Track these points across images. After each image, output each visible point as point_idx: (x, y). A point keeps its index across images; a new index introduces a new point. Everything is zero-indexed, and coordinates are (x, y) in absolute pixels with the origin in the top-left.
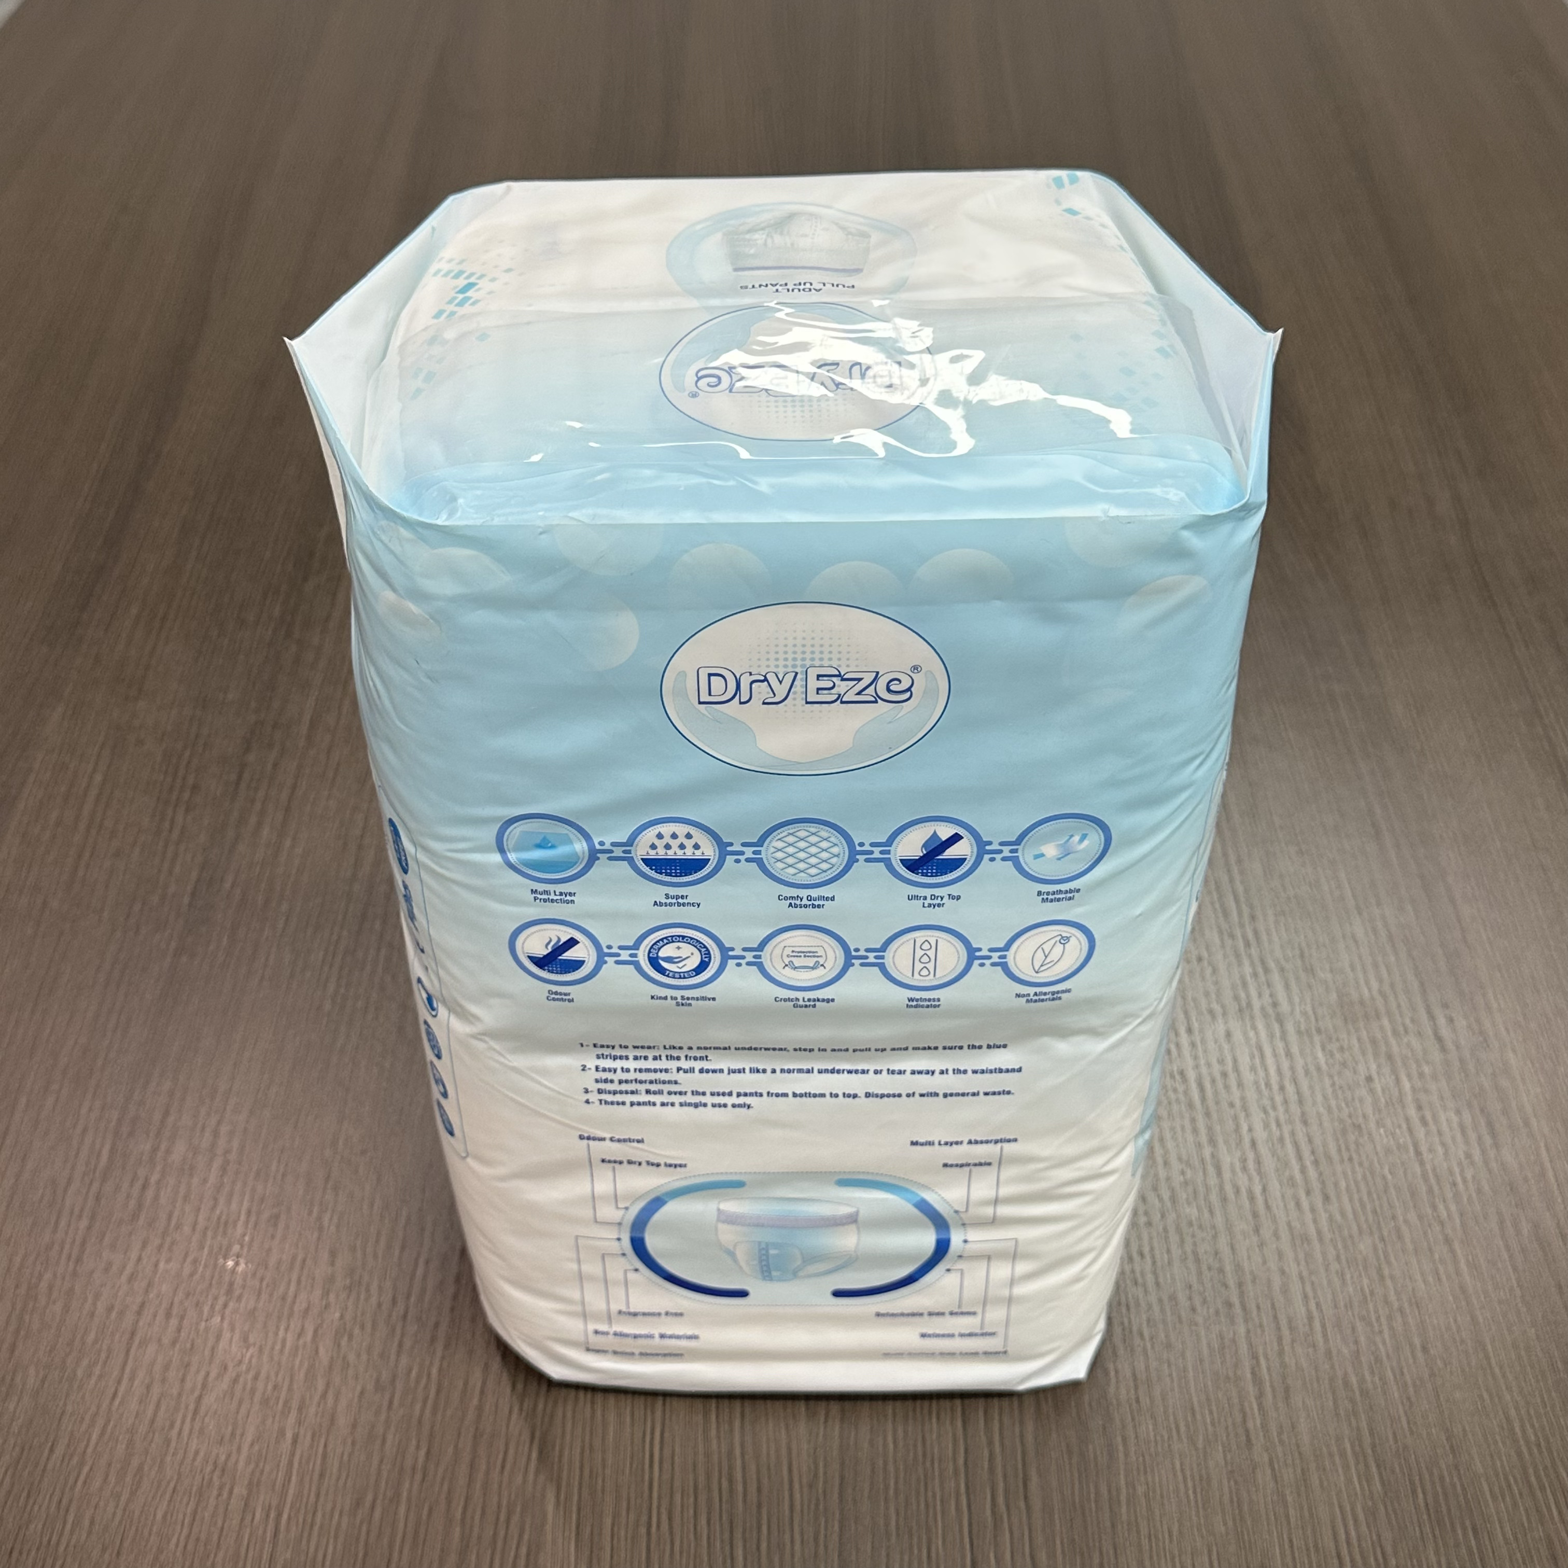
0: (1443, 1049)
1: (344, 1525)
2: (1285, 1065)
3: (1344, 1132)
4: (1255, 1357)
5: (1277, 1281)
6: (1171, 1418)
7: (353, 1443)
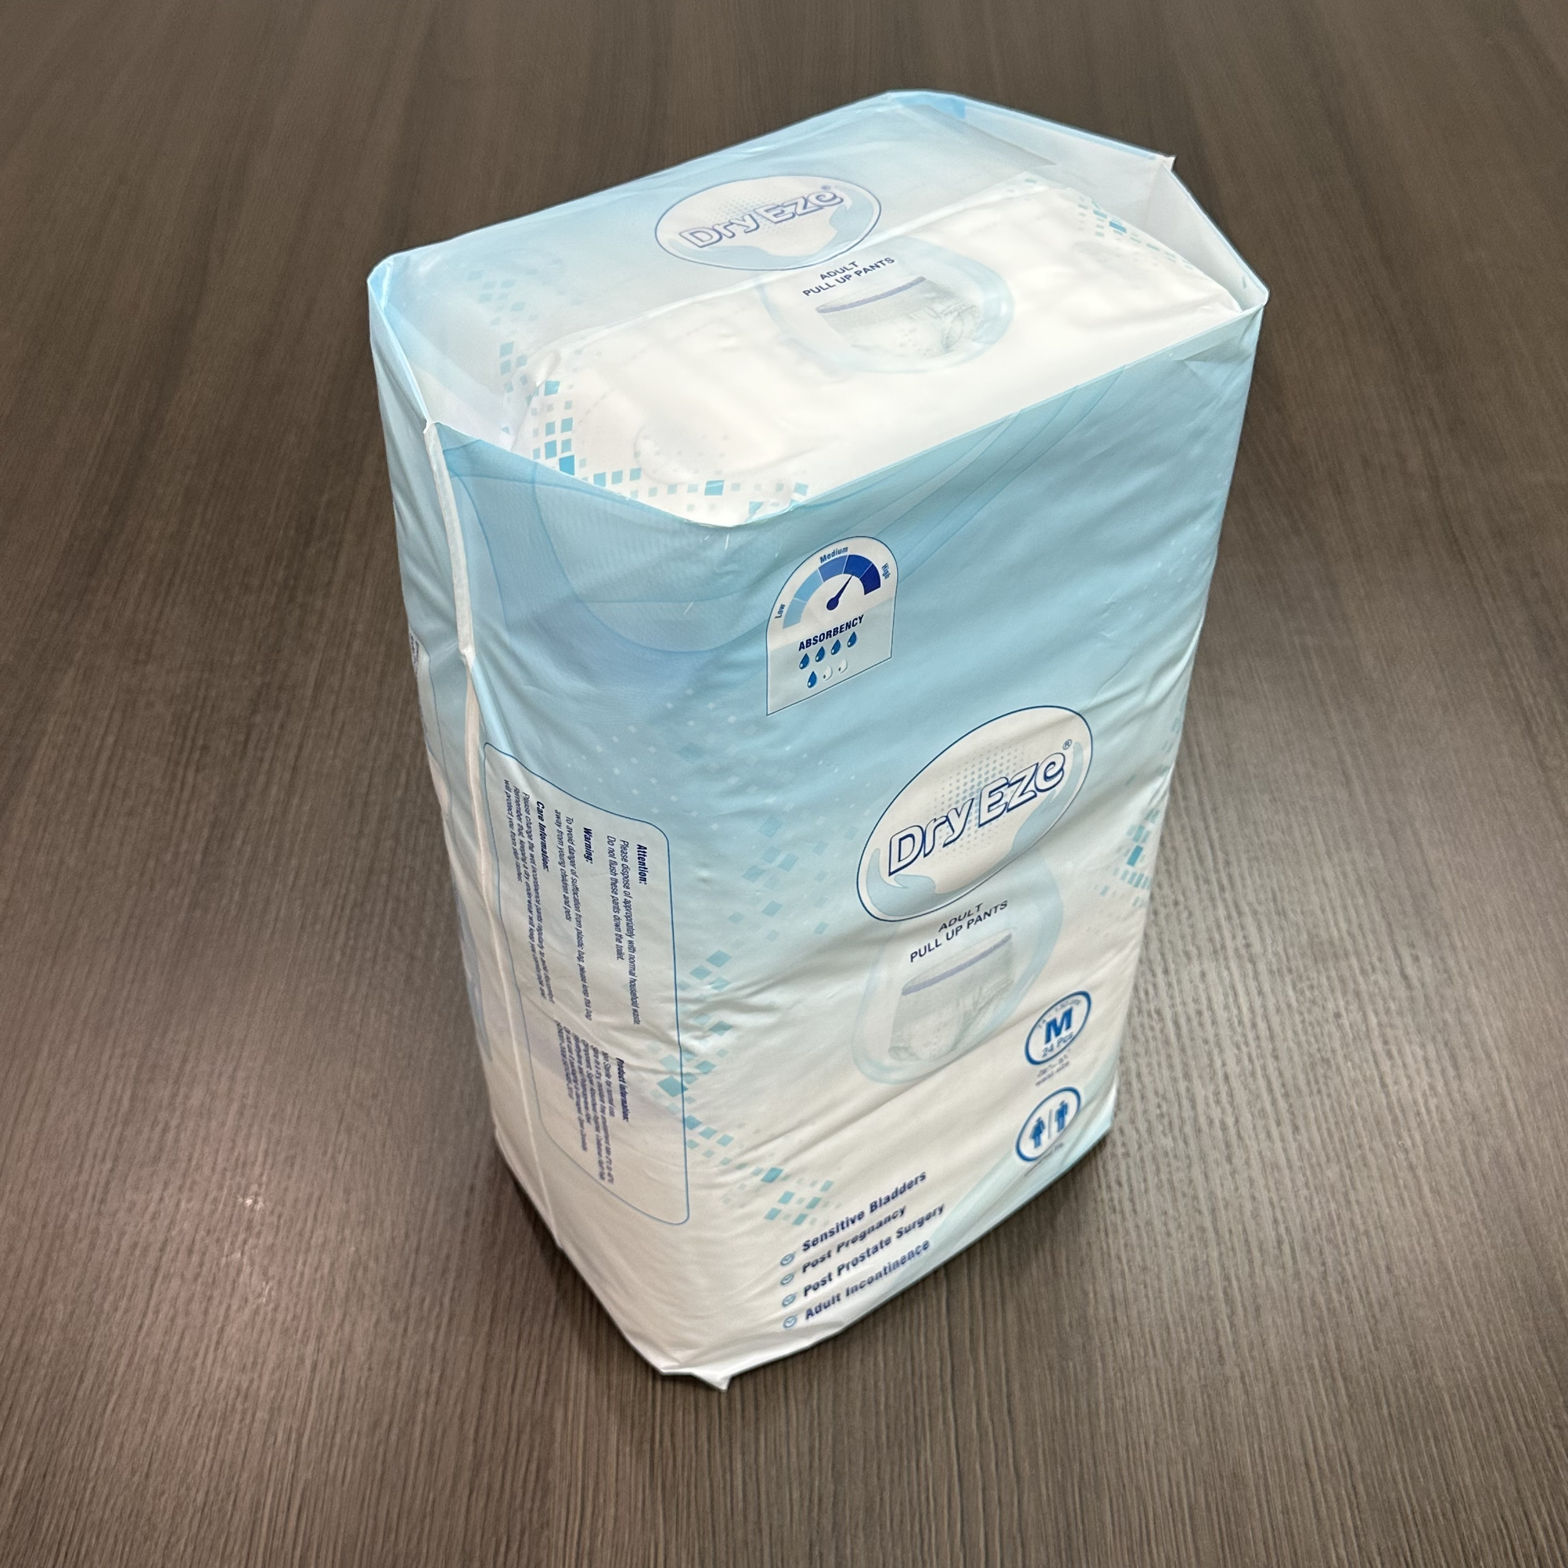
0: (1409, 987)
1: (362, 1445)
2: (1257, 1002)
3: (1313, 1065)
4: (1227, 1278)
5: (1248, 1206)
6: (1148, 1336)
7: (370, 1369)
